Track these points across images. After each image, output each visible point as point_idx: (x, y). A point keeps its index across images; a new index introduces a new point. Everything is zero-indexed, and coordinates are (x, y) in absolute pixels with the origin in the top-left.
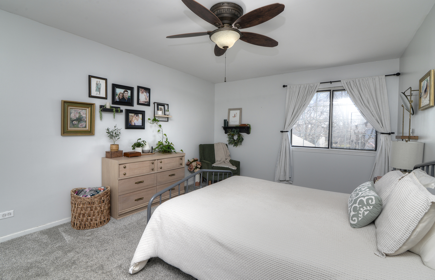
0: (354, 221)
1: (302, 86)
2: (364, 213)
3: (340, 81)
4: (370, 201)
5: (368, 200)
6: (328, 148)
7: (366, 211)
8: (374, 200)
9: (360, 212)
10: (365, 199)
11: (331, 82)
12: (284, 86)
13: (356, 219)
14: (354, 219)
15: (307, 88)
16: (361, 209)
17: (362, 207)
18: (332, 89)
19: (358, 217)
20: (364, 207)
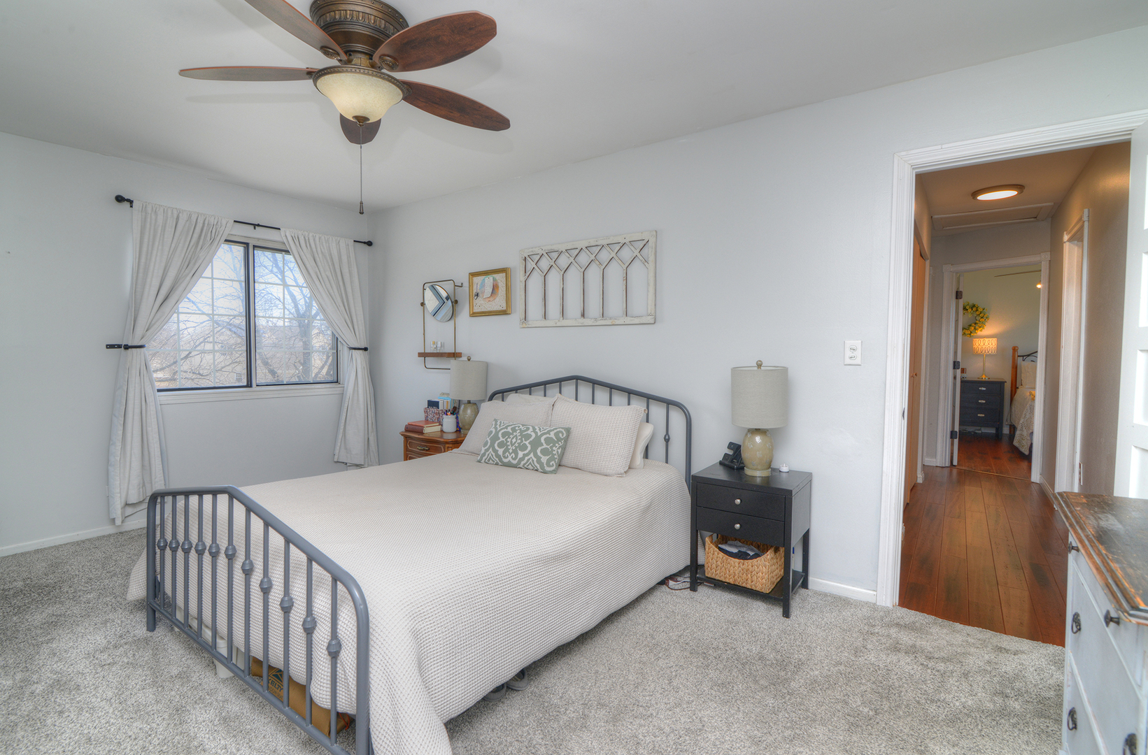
0: (553, 465)
1: (183, 218)
2: (557, 452)
3: (279, 229)
4: (561, 435)
5: (556, 434)
6: (249, 385)
7: (559, 448)
8: (564, 432)
9: (554, 452)
10: (552, 435)
11: (255, 226)
12: (120, 199)
13: (553, 462)
14: (551, 464)
15: (198, 225)
16: (554, 448)
17: (554, 445)
18: (252, 243)
19: (554, 459)
20: (557, 445)
